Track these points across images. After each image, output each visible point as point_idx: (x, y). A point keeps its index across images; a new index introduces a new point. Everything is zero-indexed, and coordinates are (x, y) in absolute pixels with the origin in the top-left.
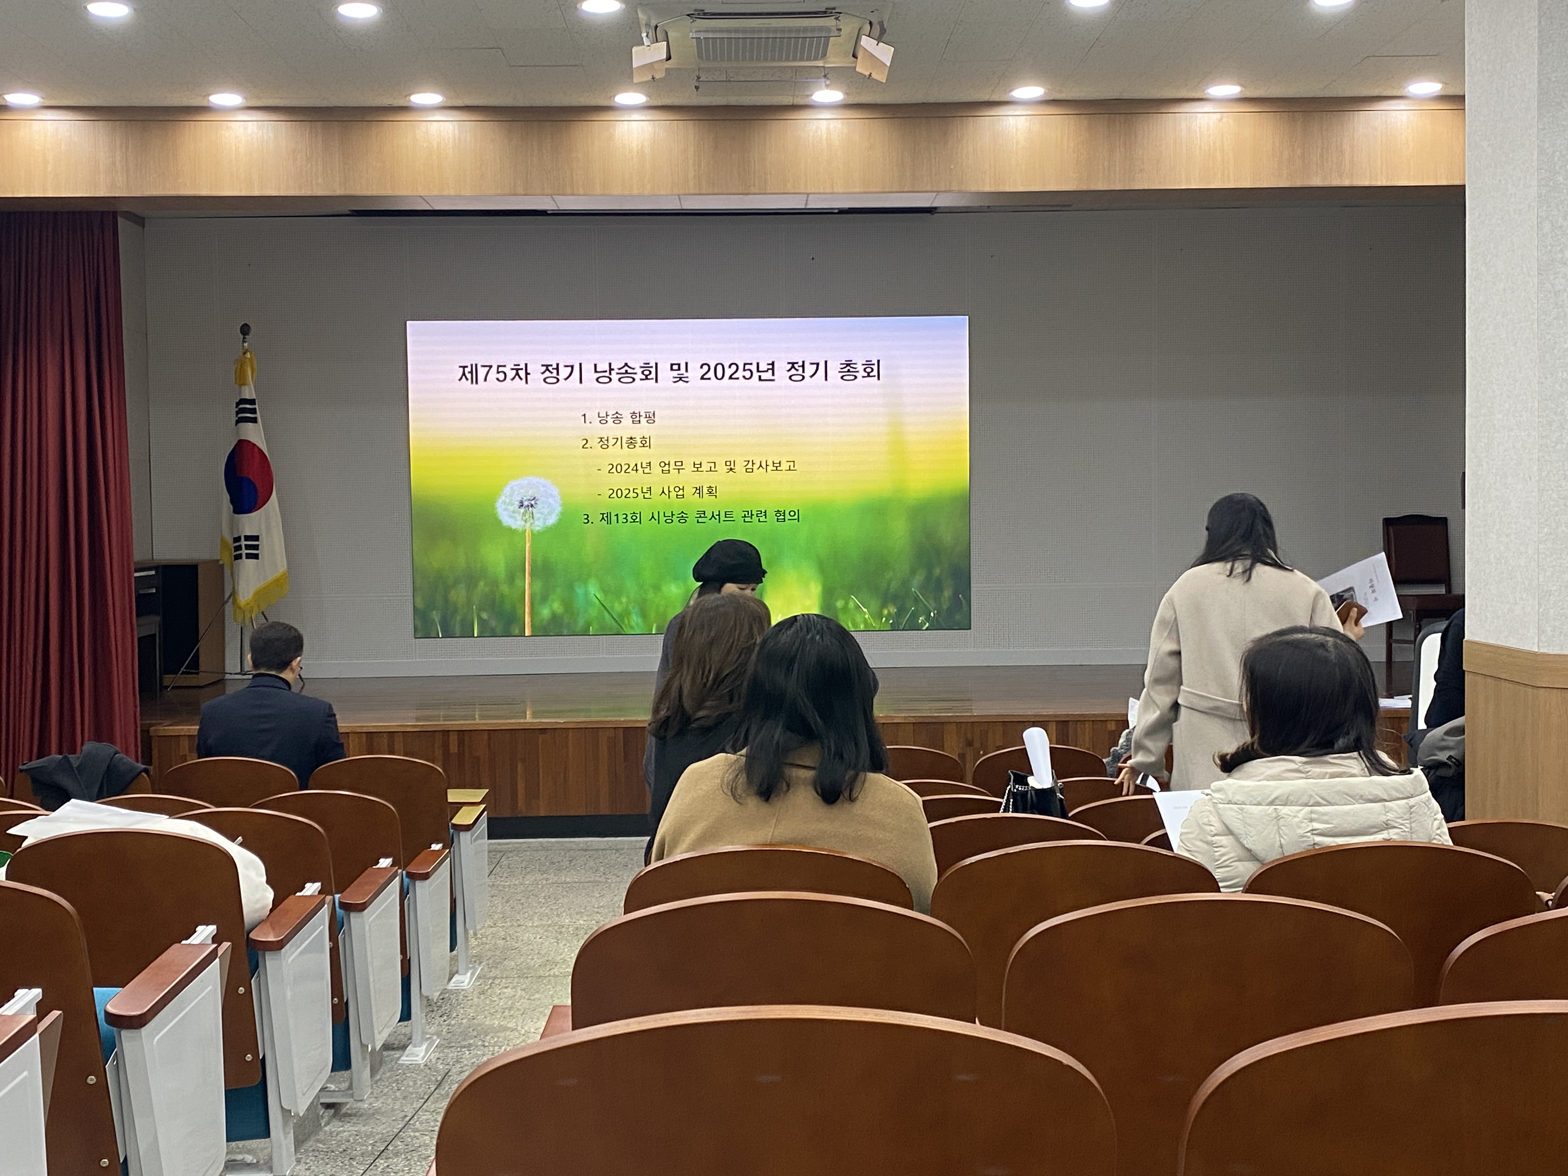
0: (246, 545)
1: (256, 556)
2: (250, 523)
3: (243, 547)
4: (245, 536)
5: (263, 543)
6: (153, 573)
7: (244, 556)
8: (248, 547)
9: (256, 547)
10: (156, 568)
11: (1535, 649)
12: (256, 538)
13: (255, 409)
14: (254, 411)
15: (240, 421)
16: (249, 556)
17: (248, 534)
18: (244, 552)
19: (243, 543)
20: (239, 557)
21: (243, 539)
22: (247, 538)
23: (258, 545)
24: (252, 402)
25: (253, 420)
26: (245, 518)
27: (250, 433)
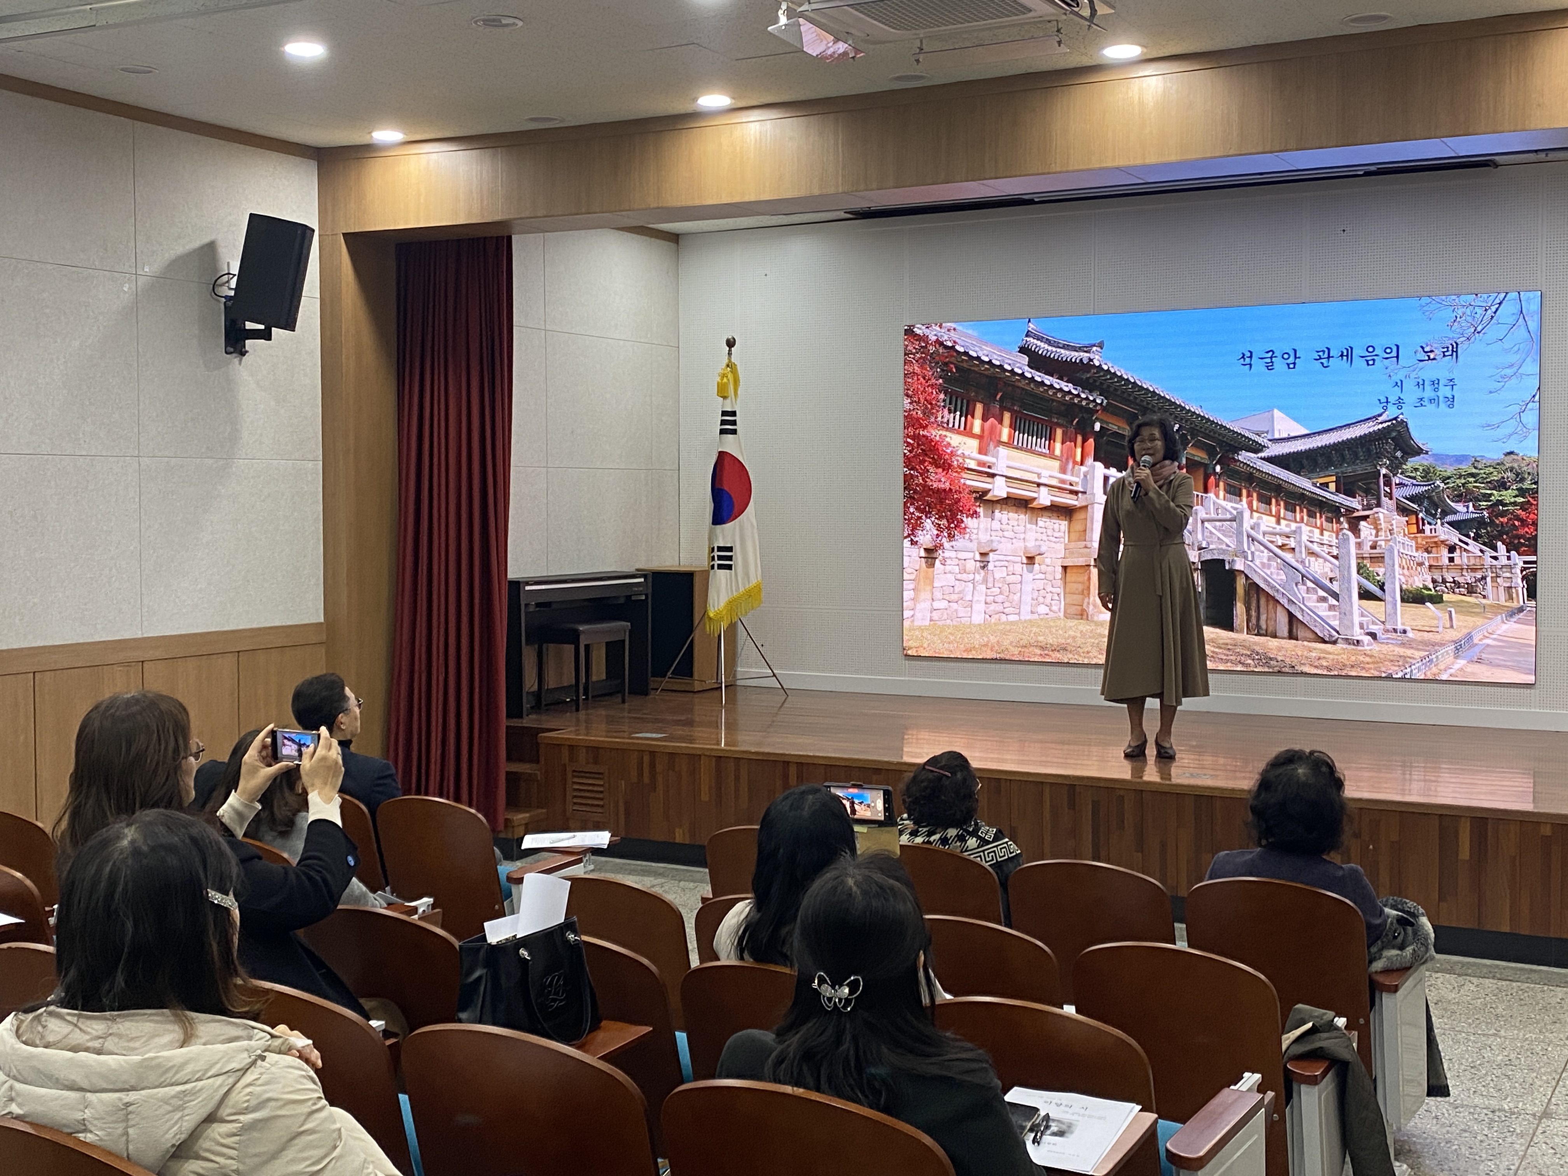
0: (718, 556)
1: (729, 567)
2: (726, 534)
3: (716, 558)
4: (718, 547)
5: (737, 554)
6: (642, 580)
7: (716, 567)
8: (720, 558)
9: (730, 558)
10: (645, 576)
12: (730, 549)
13: (735, 421)
14: (734, 423)
15: (722, 432)
16: (720, 567)
17: (722, 545)
18: (717, 562)
19: (716, 554)
20: (711, 568)
21: (716, 549)
22: (720, 549)
23: (731, 557)
24: (734, 414)
25: (734, 432)
26: (719, 528)
27: (730, 445)
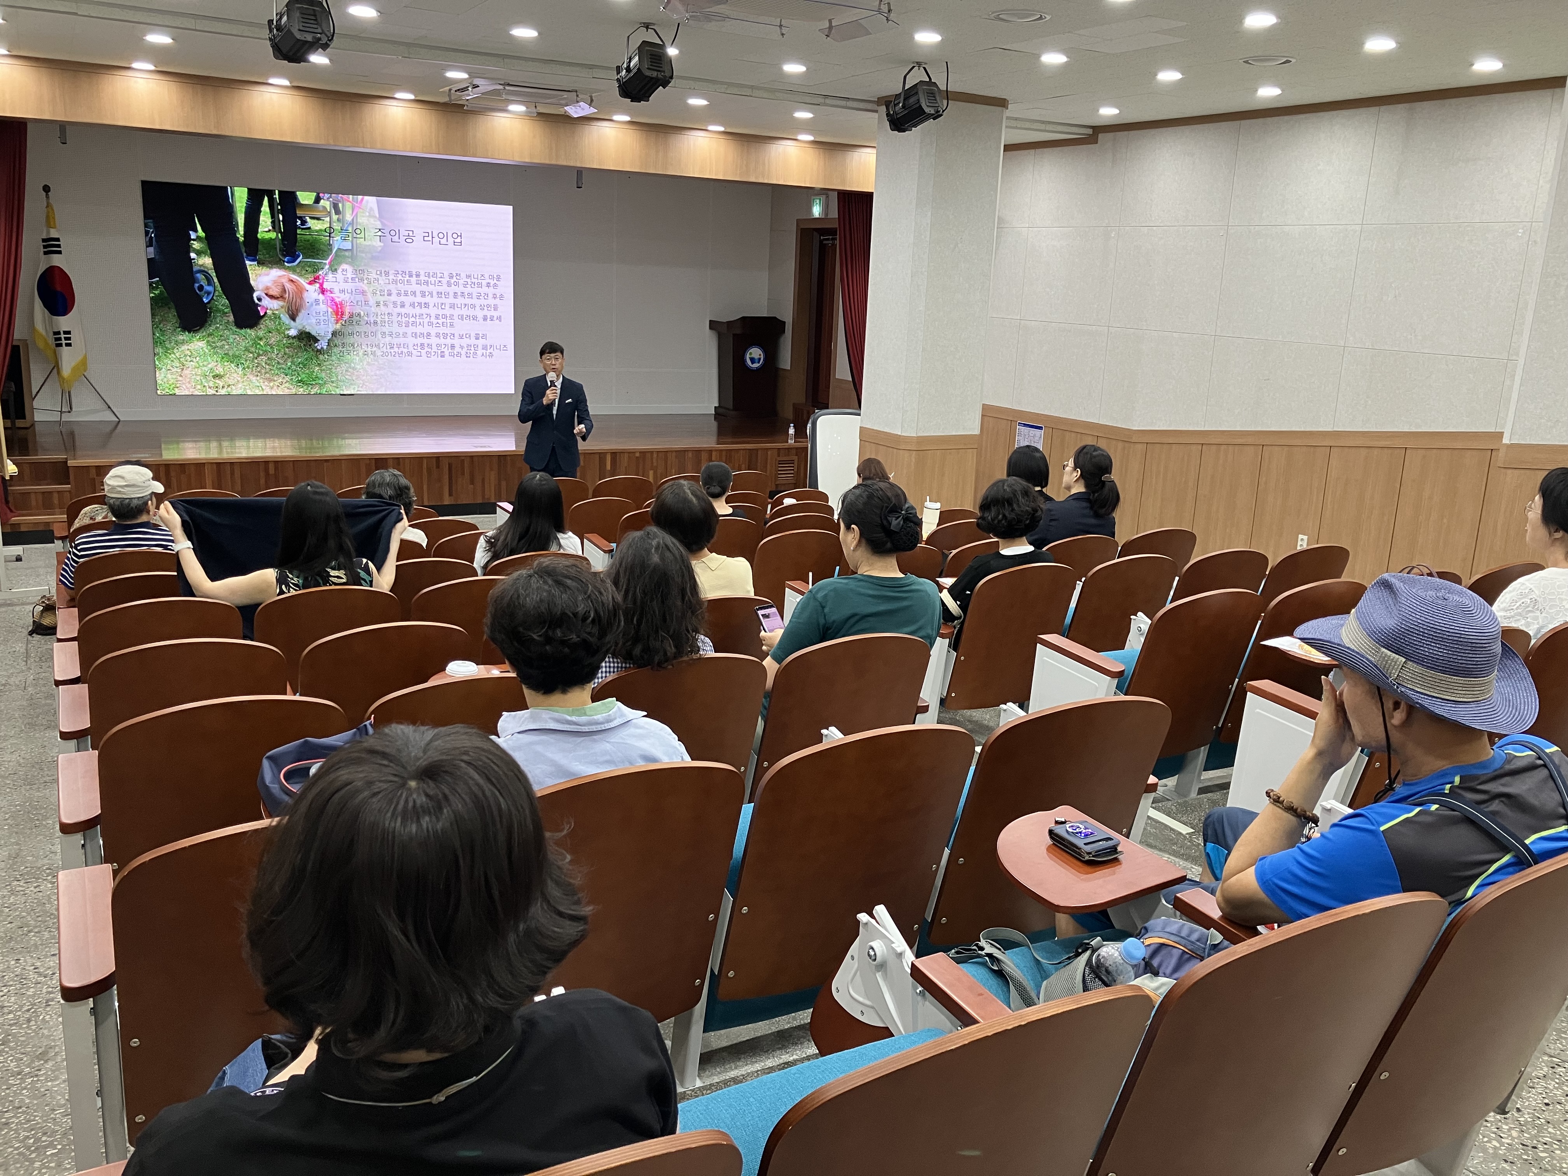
1: (70, 345)
2: (63, 323)
3: (63, 339)
4: (62, 331)
5: (73, 335)
7: (64, 345)
8: (66, 339)
9: (69, 339)
11: (899, 434)
12: (69, 333)
13: (60, 245)
14: (57, 246)
15: (47, 253)
16: (66, 345)
17: (64, 330)
18: (63, 342)
19: (63, 336)
20: (61, 345)
21: (62, 333)
22: (64, 332)
23: (71, 337)
24: (58, 240)
25: (60, 252)
26: (61, 319)
27: (56, 260)
